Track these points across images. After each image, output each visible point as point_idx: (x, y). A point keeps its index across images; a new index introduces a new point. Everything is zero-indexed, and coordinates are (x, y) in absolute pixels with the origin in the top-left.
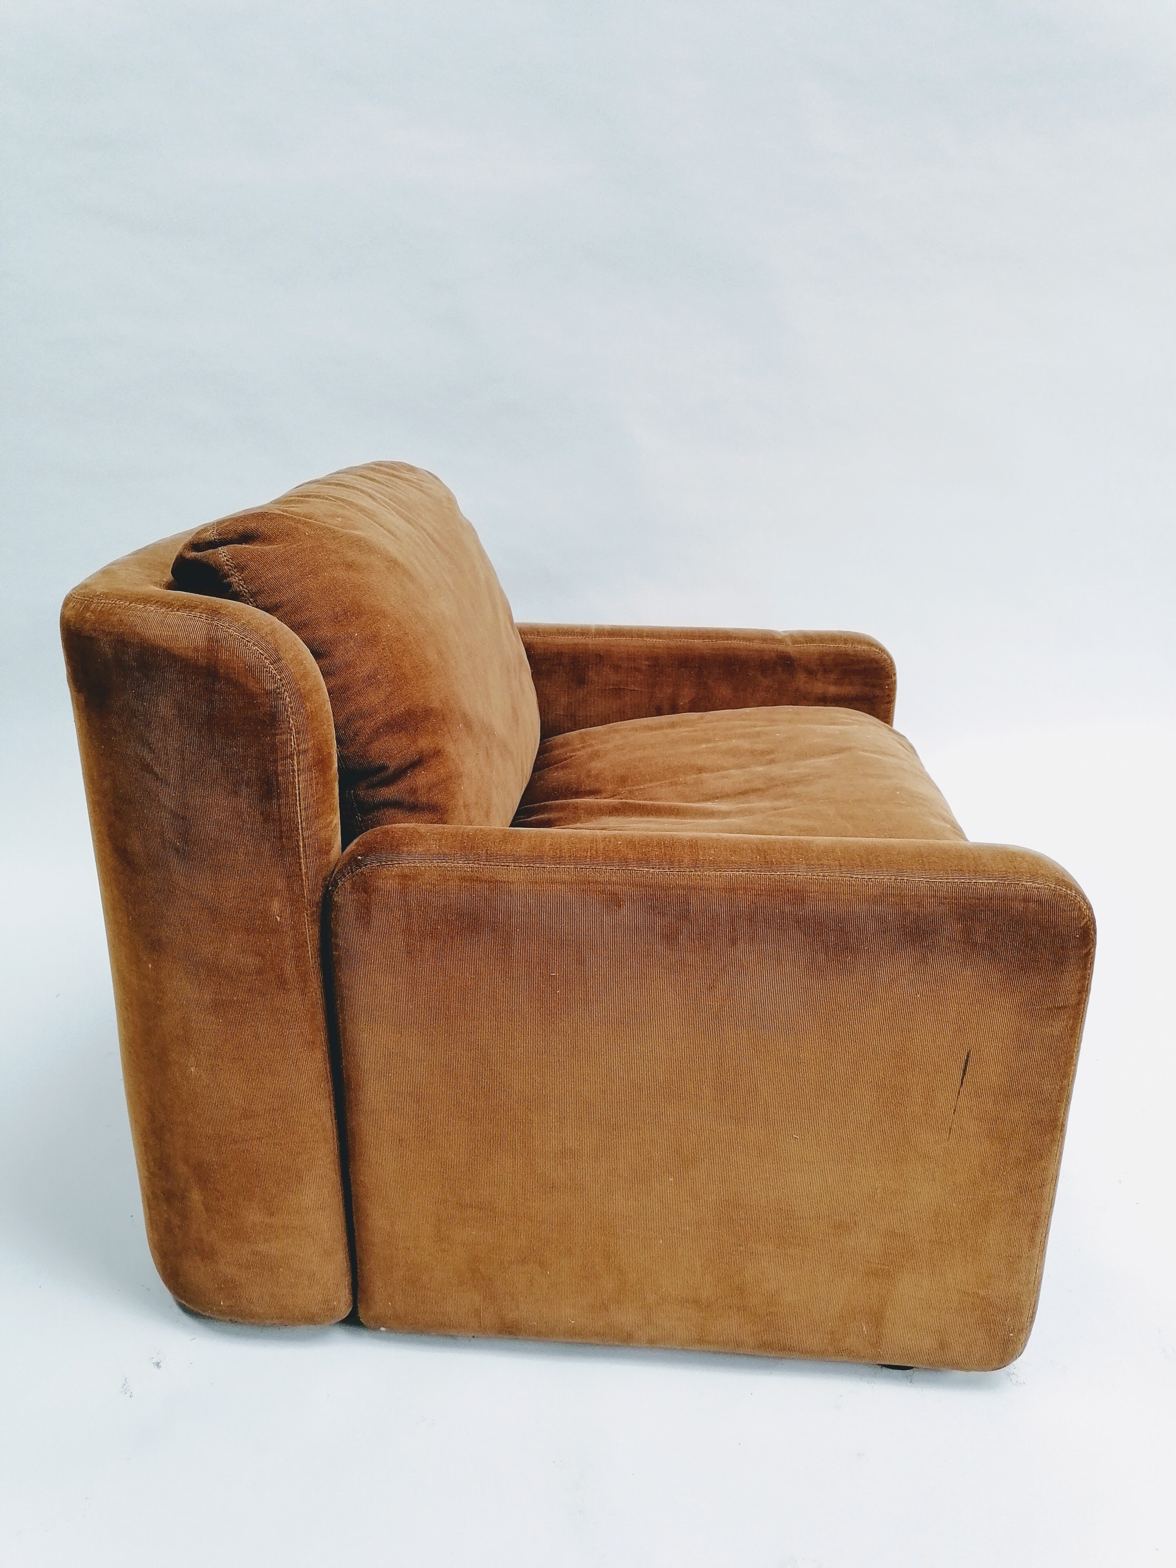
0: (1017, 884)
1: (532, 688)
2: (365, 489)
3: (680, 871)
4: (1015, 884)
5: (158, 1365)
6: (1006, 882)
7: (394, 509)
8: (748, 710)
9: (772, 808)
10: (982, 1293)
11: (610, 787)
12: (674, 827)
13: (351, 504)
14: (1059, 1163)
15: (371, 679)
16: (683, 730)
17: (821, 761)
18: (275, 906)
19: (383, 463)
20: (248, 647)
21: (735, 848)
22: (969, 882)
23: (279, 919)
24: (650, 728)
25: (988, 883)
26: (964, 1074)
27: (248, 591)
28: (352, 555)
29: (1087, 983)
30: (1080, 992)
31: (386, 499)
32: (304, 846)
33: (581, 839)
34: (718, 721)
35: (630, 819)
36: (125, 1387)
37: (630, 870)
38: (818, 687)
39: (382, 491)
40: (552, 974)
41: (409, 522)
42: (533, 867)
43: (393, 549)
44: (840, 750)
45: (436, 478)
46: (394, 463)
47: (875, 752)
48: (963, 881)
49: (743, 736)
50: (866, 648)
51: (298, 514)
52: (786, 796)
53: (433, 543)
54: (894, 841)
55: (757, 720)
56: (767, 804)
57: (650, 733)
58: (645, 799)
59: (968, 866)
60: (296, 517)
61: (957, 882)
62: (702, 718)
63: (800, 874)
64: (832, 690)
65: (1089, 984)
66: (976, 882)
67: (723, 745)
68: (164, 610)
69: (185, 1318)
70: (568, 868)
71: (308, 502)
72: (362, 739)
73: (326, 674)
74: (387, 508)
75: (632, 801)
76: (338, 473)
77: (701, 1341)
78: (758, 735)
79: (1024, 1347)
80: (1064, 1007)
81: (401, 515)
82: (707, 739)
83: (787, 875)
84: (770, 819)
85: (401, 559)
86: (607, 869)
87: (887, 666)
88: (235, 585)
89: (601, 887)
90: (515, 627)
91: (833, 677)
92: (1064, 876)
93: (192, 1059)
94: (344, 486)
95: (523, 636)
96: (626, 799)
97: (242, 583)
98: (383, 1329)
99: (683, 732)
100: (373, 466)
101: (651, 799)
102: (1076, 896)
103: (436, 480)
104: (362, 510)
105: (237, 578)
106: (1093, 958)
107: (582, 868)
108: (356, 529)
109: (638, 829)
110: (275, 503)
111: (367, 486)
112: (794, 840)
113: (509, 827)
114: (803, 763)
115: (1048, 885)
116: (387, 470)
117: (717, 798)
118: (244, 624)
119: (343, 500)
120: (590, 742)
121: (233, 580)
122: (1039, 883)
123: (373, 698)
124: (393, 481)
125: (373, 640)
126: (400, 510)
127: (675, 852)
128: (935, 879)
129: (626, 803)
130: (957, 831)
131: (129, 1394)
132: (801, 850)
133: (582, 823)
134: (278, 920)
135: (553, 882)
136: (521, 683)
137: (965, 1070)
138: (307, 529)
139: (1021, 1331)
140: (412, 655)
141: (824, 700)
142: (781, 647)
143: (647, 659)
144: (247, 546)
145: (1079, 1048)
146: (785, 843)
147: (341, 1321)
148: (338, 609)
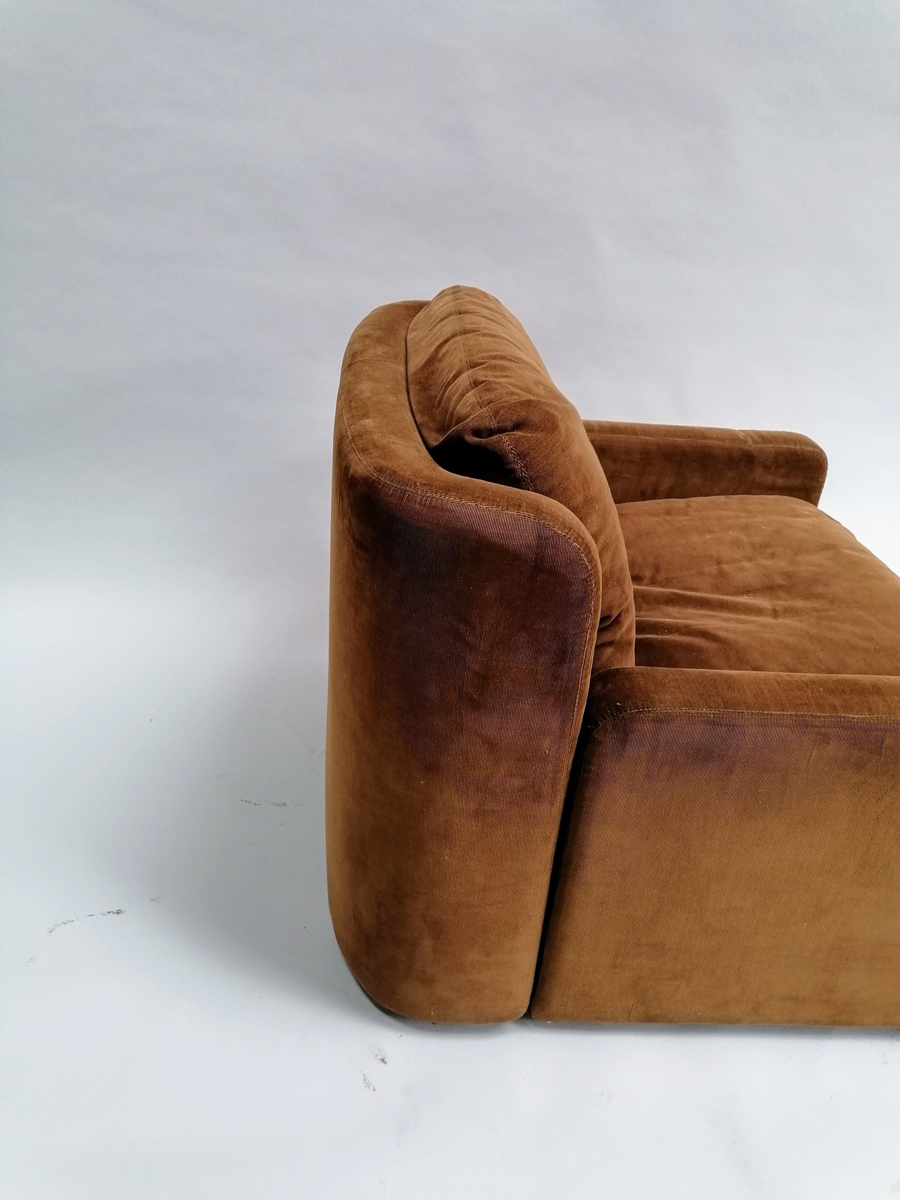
5: (383, 1060)
8: (720, 498)
16: (681, 517)
18: (547, 742)
23: (547, 752)
27: (530, 476)
36: (367, 1081)
38: (770, 479)
64: (780, 481)
87: (824, 464)
88: (519, 472)
91: (782, 471)
93: (448, 851)
97: (524, 470)
98: (549, 1022)
99: (682, 520)
105: (519, 465)
117: (749, 592)
121: (516, 466)
131: (372, 1088)
141: (772, 489)
142: (746, 447)
143: (640, 454)
144: (521, 433)
147: (518, 1018)
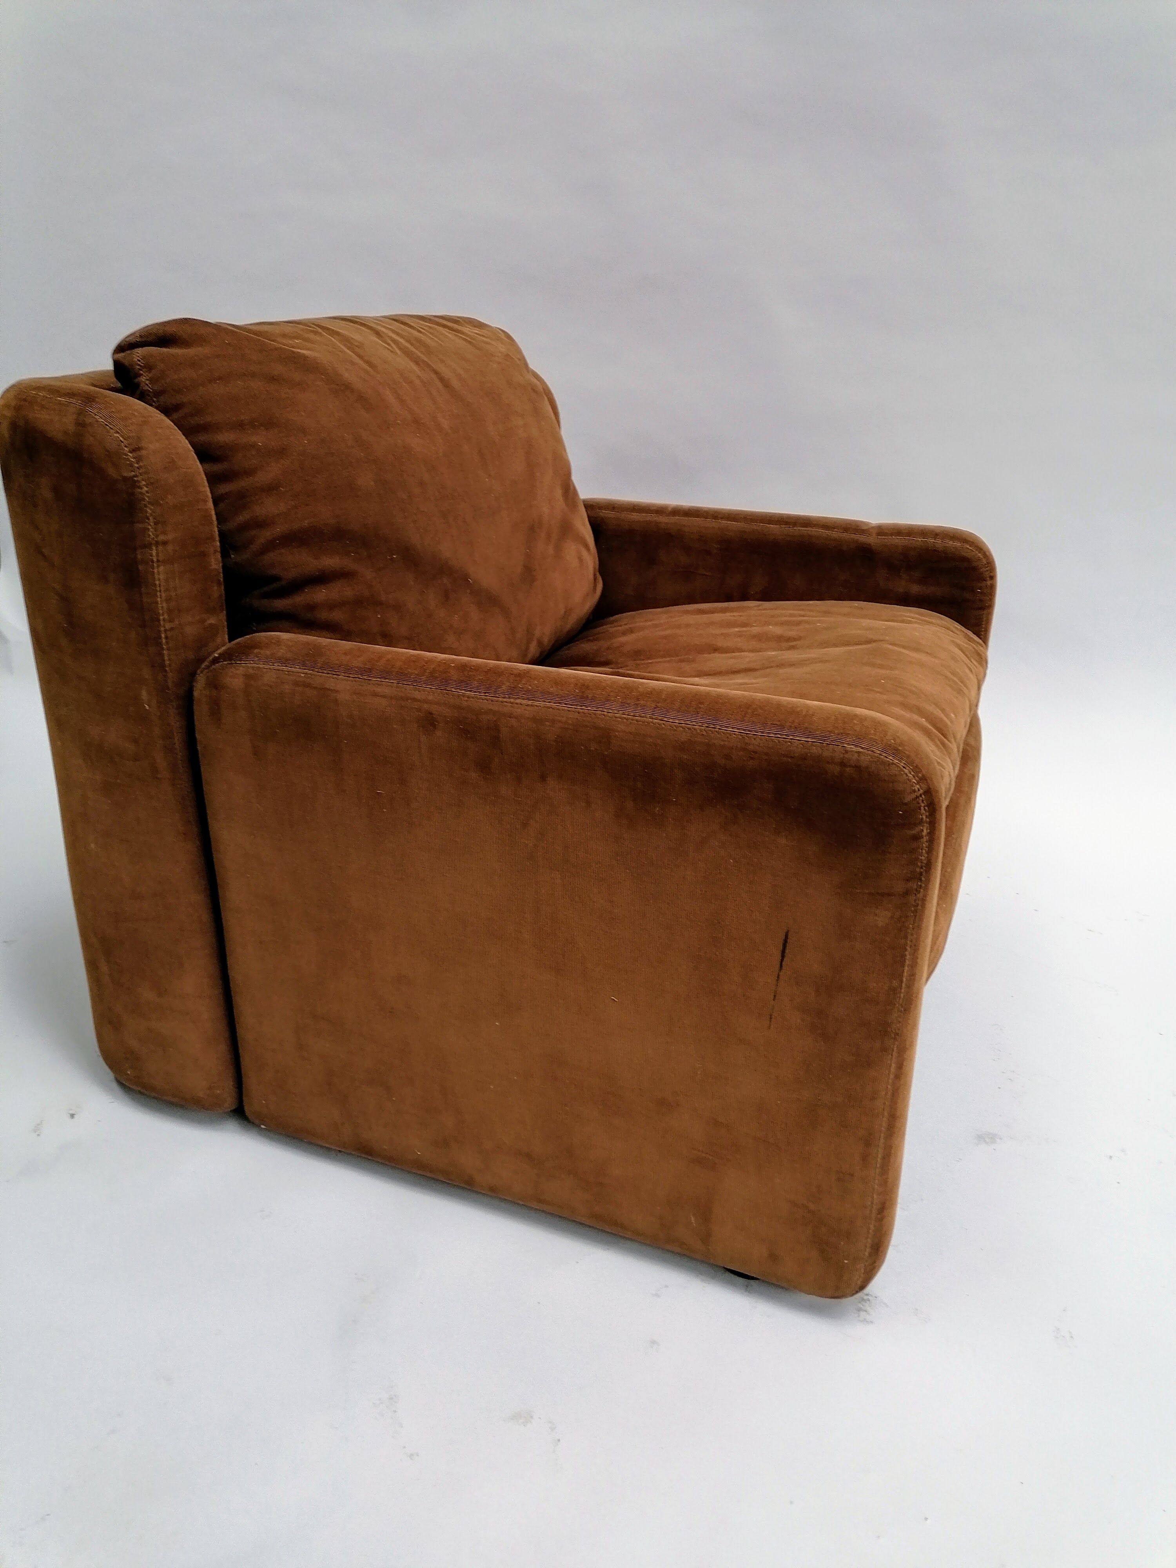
5: (72, 1116)
10: (812, 1207)
13: (334, 333)
15: (271, 489)
18: (144, 695)
23: (147, 707)
26: (783, 956)
27: (151, 391)
31: (399, 339)
32: (166, 637)
38: (901, 585)
40: (378, 792)
49: (784, 624)
50: (958, 544)
53: (442, 387)
64: (915, 589)
67: (756, 630)
72: (255, 547)
78: (799, 623)
82: (746, 623)
87: (980, 567)
88: (142, 384)
89: (416, 705)
91: (917, 574)
97: (147, 382)
98: (261, 1127)
104: (345, 340)
105: (145, 377)
107: (404, 684)
108: (307, 349)
121: (143, 379)
122: (863, 748)
123: (272, 509)
131: (38, 1133)
134: (147, 709)
135: (375, 695)
137: (783, 952)
141: (905, 600)
142: (862, 538)
144: (160, 349)
147: (229, 1111)
148: (244, 417)
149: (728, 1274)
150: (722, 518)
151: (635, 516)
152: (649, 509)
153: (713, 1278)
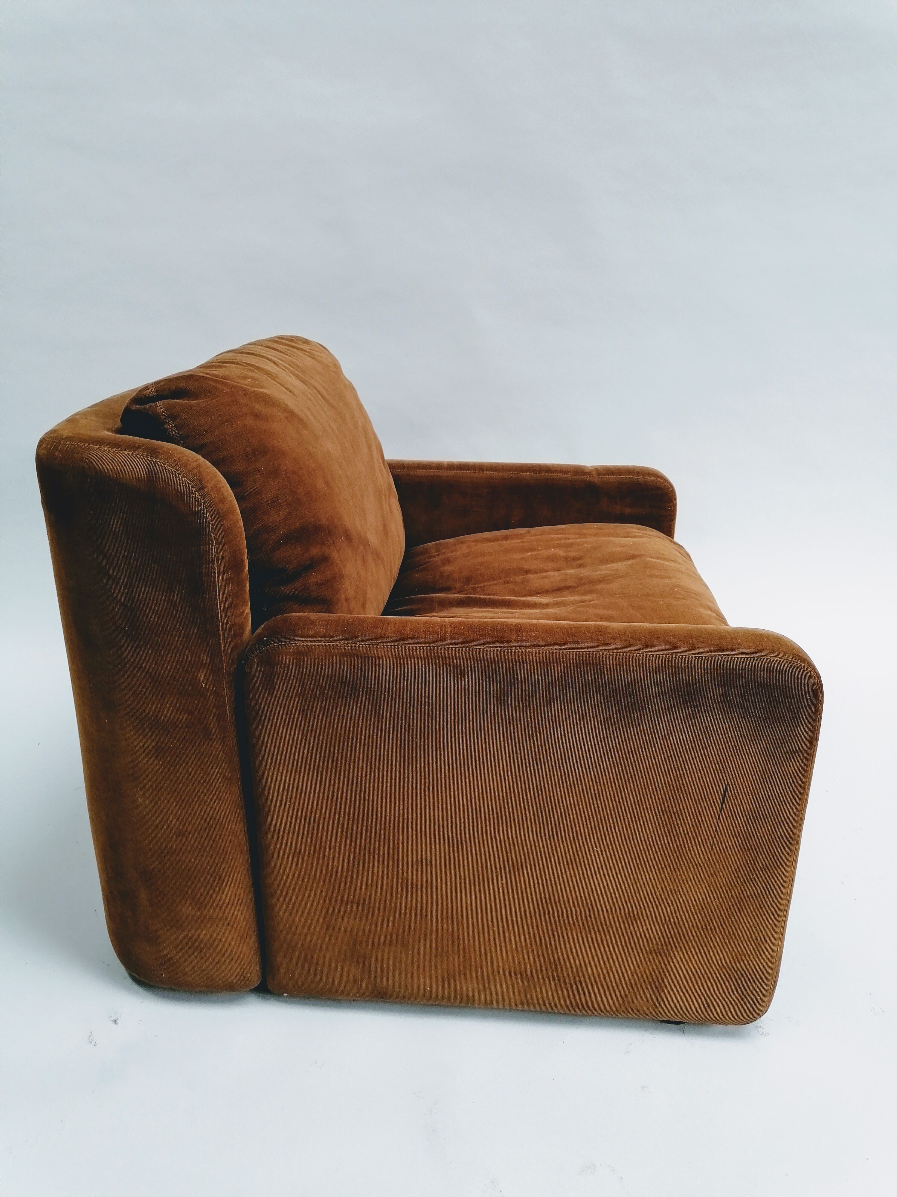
0: (763, 658)
1: (399, 509)
2: (269, 357)
3: (509, 649)
4: (762, 658)
5: (115, 1021)
6: (755, 657)
7: (292, 372)
8: (563, 526)
9: (580, 600)
10: (737, 966)
11: (458, 585)
12: (506, 615)
13: (258, 368)
14: (795, 868)
15: (274, 503)
16: (513, 542)
17: (620, 566)
18: (202, 675)
19: (284, 337)
20: (179, 478)
21: (550, 631)
22: (727, 657)
24: (488, 540)
25: (742, 658)
26: (723, 802)
28: (259, 407)
29: (816, 733)
30: (811, 740)
31: (286, 365)
32: (223, 630)
33: (433, 625)
34: (540, 535)
35: (472, 610)
36: (91, 1038)
37: (471, 648)
38: (617, 509)
39: (283, 359)
40: (412, 727)
41: (303, 382)
42: (397, 646)
43: (290, 402)
44: (633, 557)
45: (325, 348)
46: (293, 337)
47: (658, 558)
48: (722, 656)
49: (560, 546)
50: (654, 478)
51: (217, 376)
52: (591, 592)
53: (322, 399)
54: (671, 625)
55: (569, 534)
56: (577, 598)
57: (489, 544)
58: (484, 595)
59: (727, 645)
60: (216, 378)
61: (718, 657)
62: (528, 532)
63: (599, 650)
64: (627, 510)
65: (818, 734)
66: (733, 657)
67: (545, 553)
68: (114, 450)
69: (135, 987)
70: (424, 646)
71: (225, 367)
72: (267, 548)
73: (239, 499)
74: (286, 372)
75: (474, 596)
76: (249, 344)
77: (526, 1003)
78: (571, 545)
79: (769, 1007)
80: (798, 752)
81: (297, 376)
82: (532, 548)
83: (589, 652)
84: (580, 609)
85: (296, 411)
86: (453, 647)
87: (669, 492)
88: (170, 431)
89: (448, 661)
90: (386, 462)
91: (628, 501)
92: (799, 652)
93: (139, 792)
94: (253, 354)
95: (392, 470)
96: (471, 594)
97: (174, 430)
98: (285, 995)
99: (513, 543)
100: (277, 339)
101: (489, 594)
102: (808, 668)
103: (324, 350)
104: (267, 373)
105: (170, 425)
106: (821, 714)
107: (435, 647)
108: (261, 387)
109: (479, 617)
110: (200, 368)
111: (271, 354)
112: (595, 625)
113: (381, 615)
114: (604, 567)
115: (787, 659)
116: (287, 342)
117: (539, 593)
118: (175, 461)
119: (252, 366)
120: (444, 550)
121: (168, 426)
122: (780, 657)
123: (276, 517)
124: (291, 351)
125: (275, 473)
126: (297, 373)
127: (505, 635)
128: (701, 654)
129: (470, 597)
130: (721, 619)
131: (93, 1043)
132: (601, 633)
133: (436, 612)
134: (204, 686)
135: (412, 657)
136: (390, 506)
137: (724, 799)
138: (225, 388)
139: (766, 994)
140: (305, 485)
142: (589, 478)
144: (178, 401)
145: (810, 782)
146: (587, 627)
147: (254, 989)
148: (248, 449)
149: (664, 1024)
150: (487, 470)
151: (421, 472)
152: (430, 466)
153: (656, 1029)
